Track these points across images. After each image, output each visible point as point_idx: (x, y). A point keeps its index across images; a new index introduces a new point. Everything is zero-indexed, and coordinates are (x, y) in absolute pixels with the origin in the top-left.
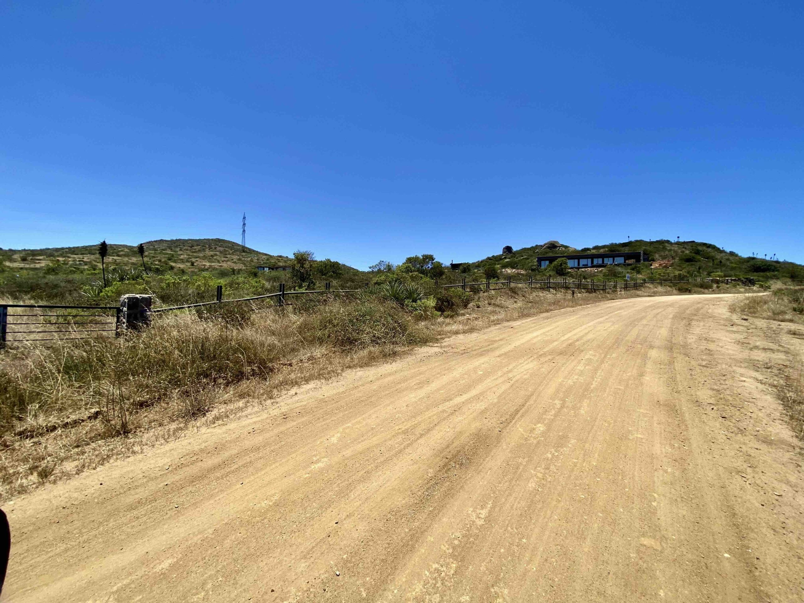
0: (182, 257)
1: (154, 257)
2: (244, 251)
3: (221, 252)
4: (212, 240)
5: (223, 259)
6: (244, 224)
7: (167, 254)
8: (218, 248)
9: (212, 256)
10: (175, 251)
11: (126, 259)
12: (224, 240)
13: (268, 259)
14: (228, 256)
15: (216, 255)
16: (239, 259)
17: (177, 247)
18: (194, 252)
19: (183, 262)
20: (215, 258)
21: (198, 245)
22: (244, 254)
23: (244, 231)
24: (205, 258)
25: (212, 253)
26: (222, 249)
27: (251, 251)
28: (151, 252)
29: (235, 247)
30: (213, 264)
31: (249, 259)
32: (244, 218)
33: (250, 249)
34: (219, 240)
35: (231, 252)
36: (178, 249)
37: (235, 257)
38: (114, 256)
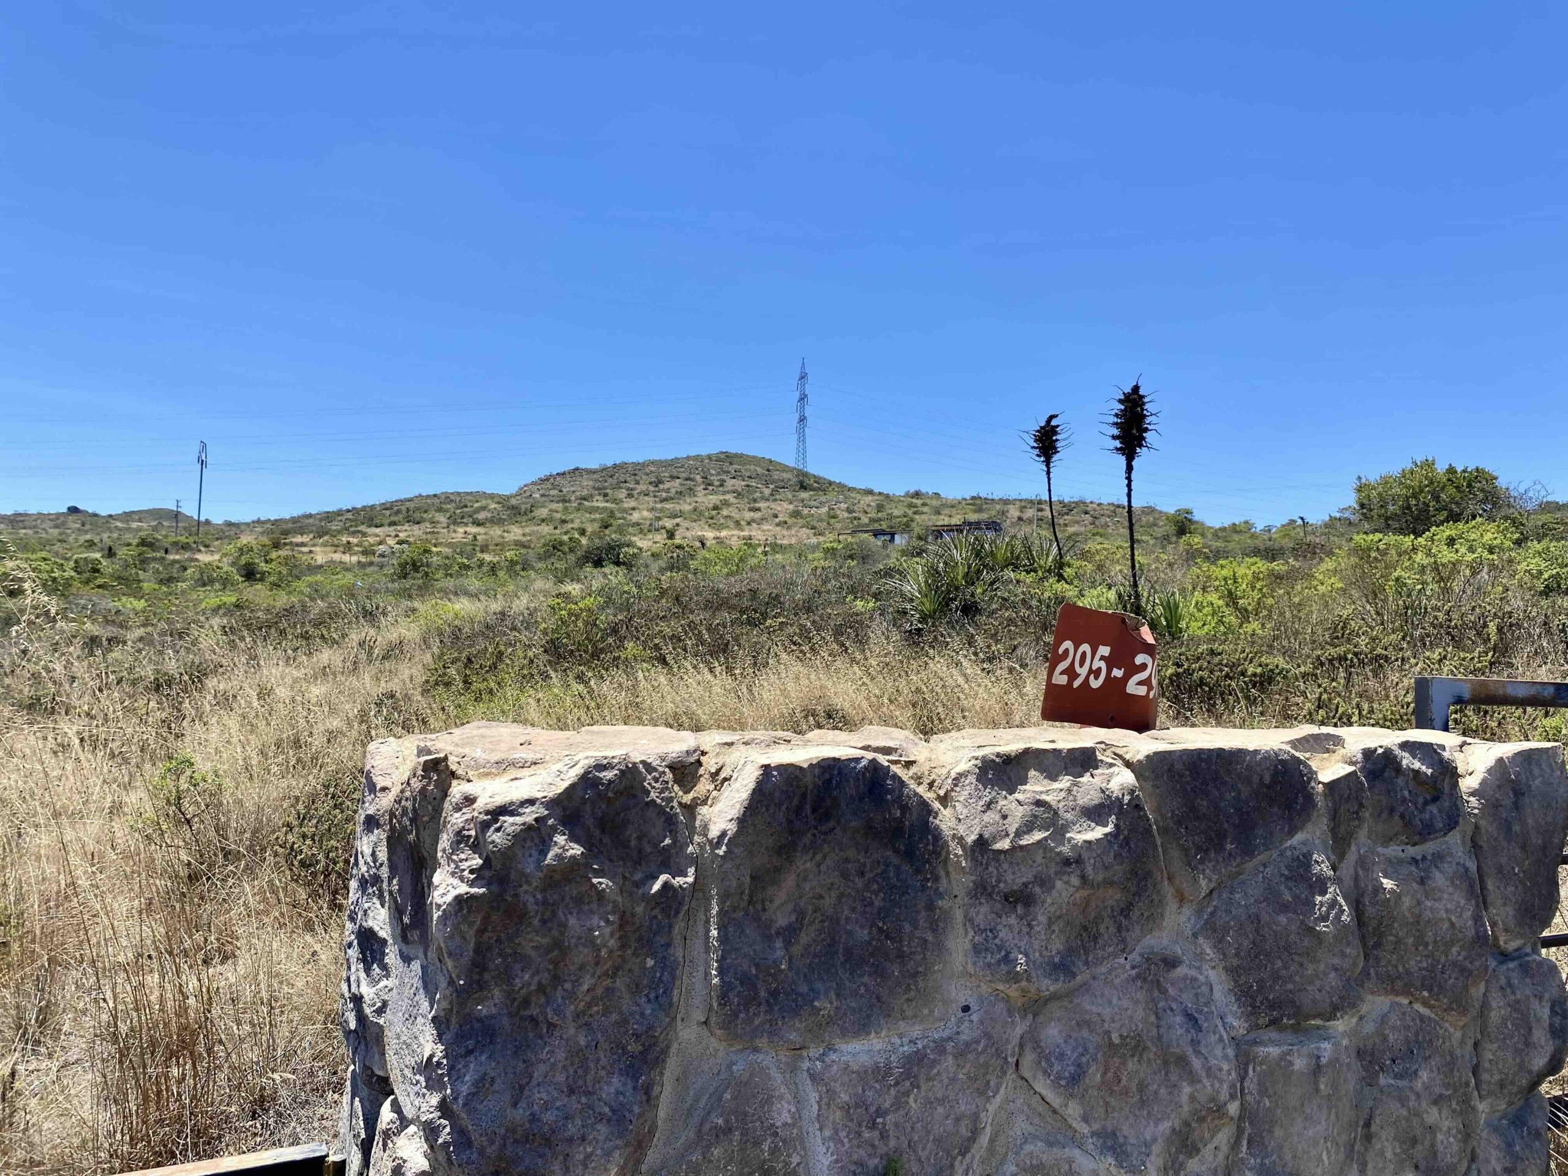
0: (636, 516)
1: (564, 522)
2: (803, 487)
3: (739, 495)
4: (709, 457)
5: (749, 515)
6: (803, 398)
7: (596, 510)
8: (730, 483)
9: (715, 508)
10: (615, 501)
11: (496, 531)
12: (741, 456)
13: (880, 508)
14: (762, 505)
15: (726, 503)
16: (796, 514)
17: (617, 487)
18: (663, 501)
19: (641, 531)
20: (725, 512)
21: (673, 477)
22: (805, 495)
23: (802, 419)
24: (697, 514)
25: (714, 499)
26: (739, 484)
27: (822, 486)
28: (554, 506)
29: (776, 475)
30: (724, 533)
31: (825, 510)
32: (803, 377)
33: (818, 480)
34: (728, 458)
35: (767, 492)
36: (622, 494)
37: (783, 508)
38: (466, 525)
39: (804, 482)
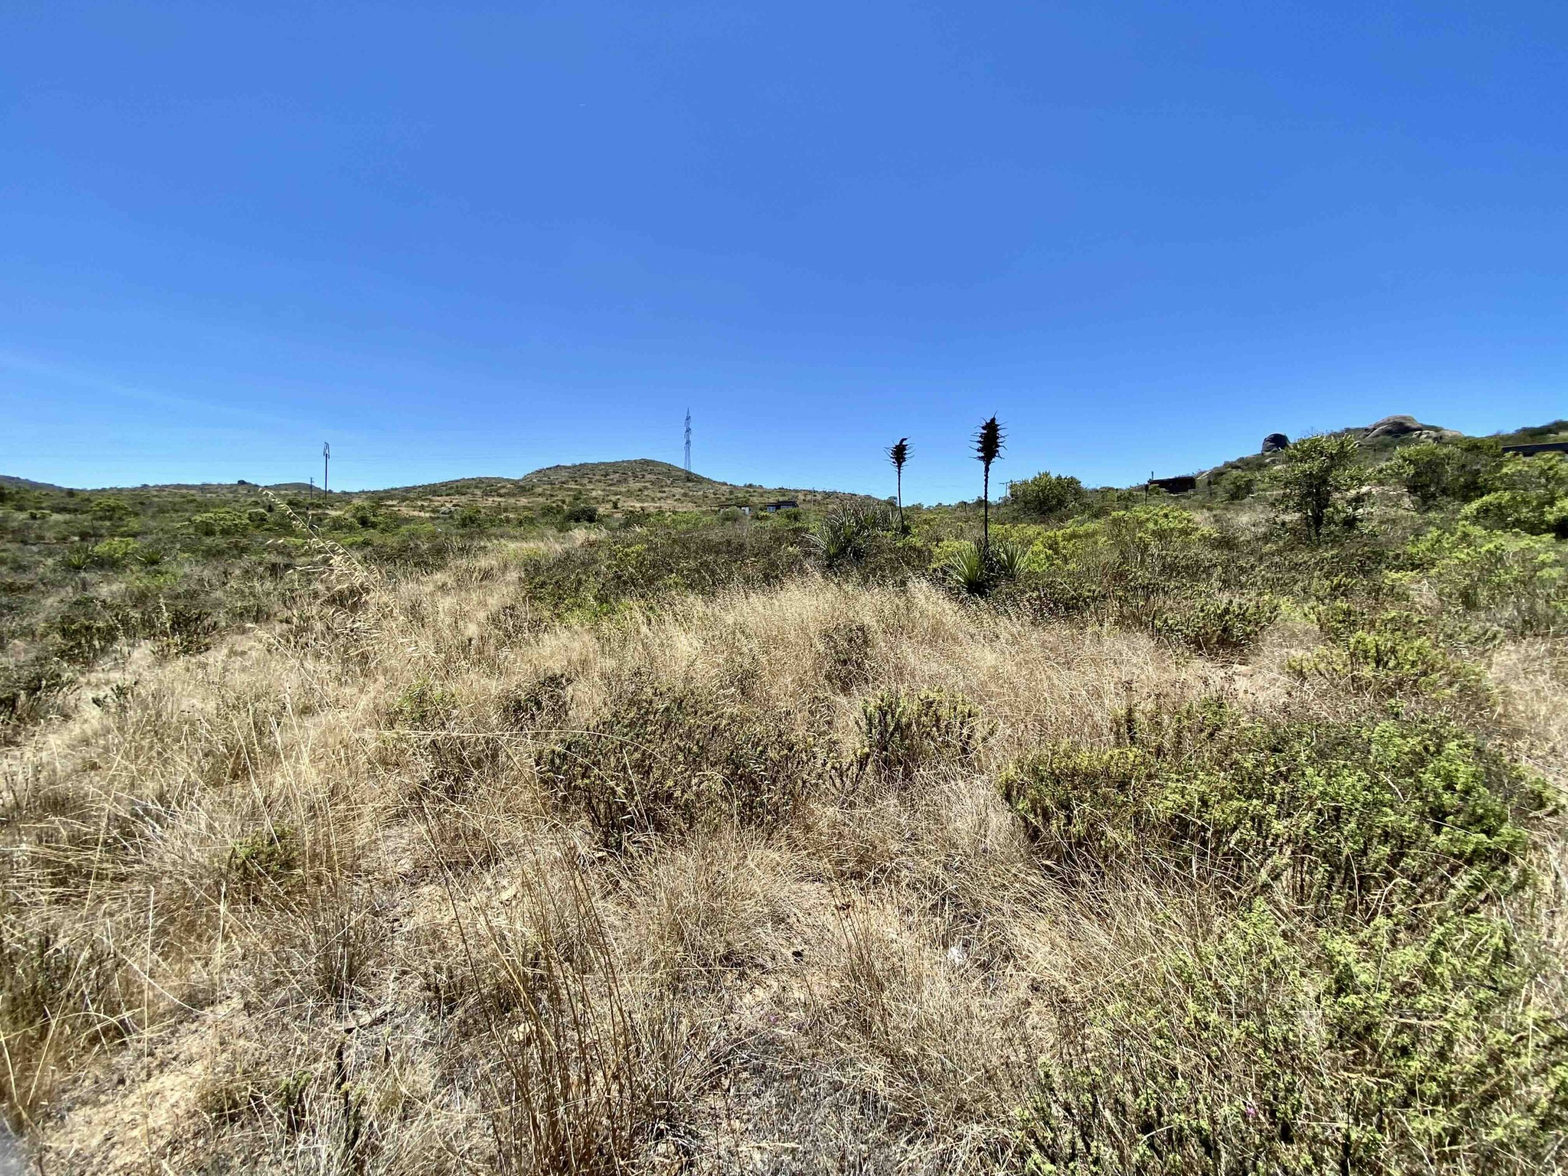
0: (594, 494)
1: (552, 496)
2: (689, 480)
3: (653, 483)
4: (635, 461)
5: (659, 495)
6: (688, 430)
7: (570, 489)
8: (648, 477)
9: (640, 490)
10: (581, 485)
11: (512, 501)
12: (653, 462)
13: (731, 493)
14: (666, 489)
15: (646, 488)
16: (685, 495)
17: (582, 477)
18: (611, 485)
19: (598, 502)
20: (646, 493)
21: (615, 472)
22: (690, 484)
23: (688, 442)
24: (629, 494)
25: (639, 485)
26: (652, 477)
27: (699, 480)
28: (546, 487)
29: (673, 473)
30: (646, 505)
31: (701, 493)
32: (688, 418)
33: (697, 476)
34: (646, 462)
35: (669, 482)
36: (586, 481)
37: (678, 491)
38: (494, 496)
39: (689, 477)
